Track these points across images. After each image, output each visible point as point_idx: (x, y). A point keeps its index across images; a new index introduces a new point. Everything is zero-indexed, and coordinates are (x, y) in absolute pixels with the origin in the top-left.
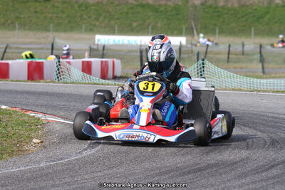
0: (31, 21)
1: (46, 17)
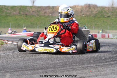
0: (101, 25)
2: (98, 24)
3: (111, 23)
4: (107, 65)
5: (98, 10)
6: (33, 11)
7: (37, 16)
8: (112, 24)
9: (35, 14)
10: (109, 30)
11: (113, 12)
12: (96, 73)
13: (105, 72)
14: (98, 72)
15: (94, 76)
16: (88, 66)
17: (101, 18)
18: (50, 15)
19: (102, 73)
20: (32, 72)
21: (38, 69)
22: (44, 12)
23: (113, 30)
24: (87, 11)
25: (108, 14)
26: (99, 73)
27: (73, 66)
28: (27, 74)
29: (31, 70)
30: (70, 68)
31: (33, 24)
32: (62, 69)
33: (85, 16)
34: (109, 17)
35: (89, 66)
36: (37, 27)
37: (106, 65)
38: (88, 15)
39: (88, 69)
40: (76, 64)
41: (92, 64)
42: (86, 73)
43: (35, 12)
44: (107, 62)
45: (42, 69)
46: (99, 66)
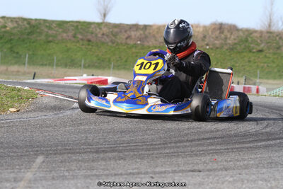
0: (244, 69)
1: (258, 66)
2: (238, 65)
3: (266, 65)
4: (250, 147)
5: (238, 37)
6: (103, 34)
7: (110, 44)
8: (268, 66)
9: (108, 40)
10: (260, 78)
11: (269, 42)
12: (225, 163)
13: (246, 162)
14: (230, 161)
15: (221, 170)
16: (210, 148)
17: (245, 54)
18: (139, 42)
19: (238, 163)
20: (91, 155)
21: (104, 152)
22: (126, 35)
23: (267, 78)
24: (217, 37)
25: (258, 45)
26: (232, 163)
27: (178, 147)
28: (82, 161)
29: (90, 152)
30: (172, 150)
31: (103, 61)
32: (156, 152)
33: (212, 49)
34: (261, 51)
35: (211, 150)
36: (109, 68)
37: (247, 148)
38: (218, 46)
39: (209, 154)
40: (185, 144)
41: (218, 144)
42: (205, 162)
43: (107, 36)
44: (250, 142)
45: (114, 151)
46: (232, 149)
